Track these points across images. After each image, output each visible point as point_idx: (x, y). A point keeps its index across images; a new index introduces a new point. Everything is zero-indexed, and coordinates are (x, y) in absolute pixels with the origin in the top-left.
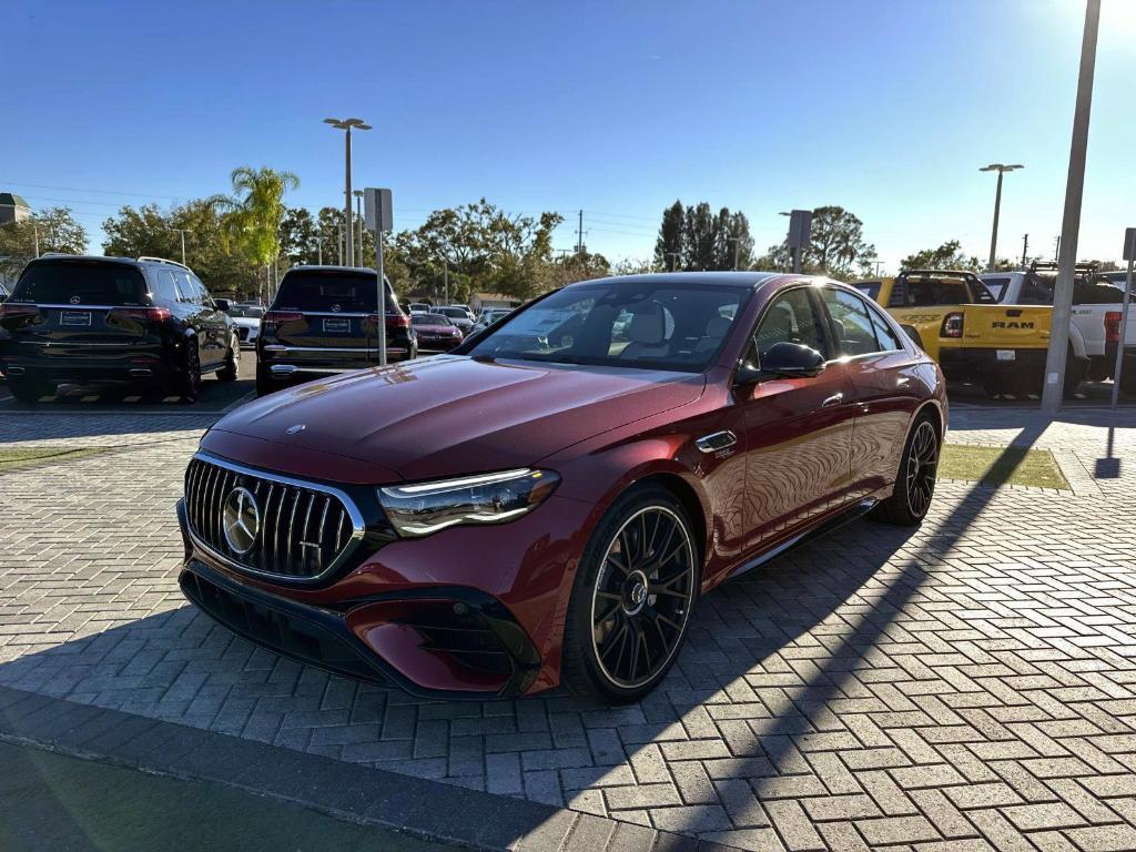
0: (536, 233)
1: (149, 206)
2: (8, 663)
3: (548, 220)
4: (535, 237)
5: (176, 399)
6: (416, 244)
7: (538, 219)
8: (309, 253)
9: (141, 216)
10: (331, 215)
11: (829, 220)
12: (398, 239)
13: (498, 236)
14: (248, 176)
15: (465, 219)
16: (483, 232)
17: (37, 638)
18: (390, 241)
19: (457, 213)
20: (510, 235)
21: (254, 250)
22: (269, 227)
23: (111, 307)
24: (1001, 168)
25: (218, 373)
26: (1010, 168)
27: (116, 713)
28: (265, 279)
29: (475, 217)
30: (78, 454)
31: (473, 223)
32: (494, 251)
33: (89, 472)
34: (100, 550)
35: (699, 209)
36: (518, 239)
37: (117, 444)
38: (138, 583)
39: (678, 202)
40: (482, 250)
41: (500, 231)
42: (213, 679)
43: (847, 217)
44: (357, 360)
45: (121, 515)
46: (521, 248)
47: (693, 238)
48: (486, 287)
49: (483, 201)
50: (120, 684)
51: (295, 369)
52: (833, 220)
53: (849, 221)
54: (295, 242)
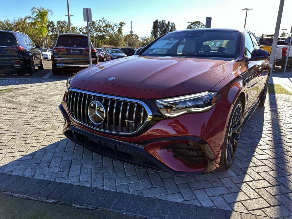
0: (118, 28)
1: (7, 20)
2: (7, 164)
3: (121, 24)
4: (118, 29)
5: (29, 74)
6: (85, 31)
7: (119, 24)
8: (54, 34)
9: (4, 23)
10: (60, 23)
11: (197, 25)
12: (79, 30)
13: (108, 29)
14: (37, 10)
15: (98, 24)
16: (103, 27)
17: (14, 154)
18: (77, 30)
19: (96, 22)
20: (111, 28)
21: (41, 32)
22: (44, 25)
23: (6, 46)
24: (247, 9)
25: (38, 67)
26: (249, 10)
27: (54, 182)
28: (44, 41)
29: (101, 23)
30: (5, 91)
31: (100, 25)
32: (107, 33)
33: (10, 96)
34: (24, 122)
35: (162, 22)
36: (113, 29)
37: (15, 88)
38: (41, 132)
39: (157, 20)
40: (103, 33)
41: (108, 27)
42: (84, 167)
43: (202, 24)
44: (81, 62)
45: (26, 110)
46: (114, 32)
47: (161, 29)
48: (105, 43)
49: (103, 19)
50: (51, 170)
51: (64, 65)
52: (198, 25)
53: (202, 25)
54: (50, 31)
